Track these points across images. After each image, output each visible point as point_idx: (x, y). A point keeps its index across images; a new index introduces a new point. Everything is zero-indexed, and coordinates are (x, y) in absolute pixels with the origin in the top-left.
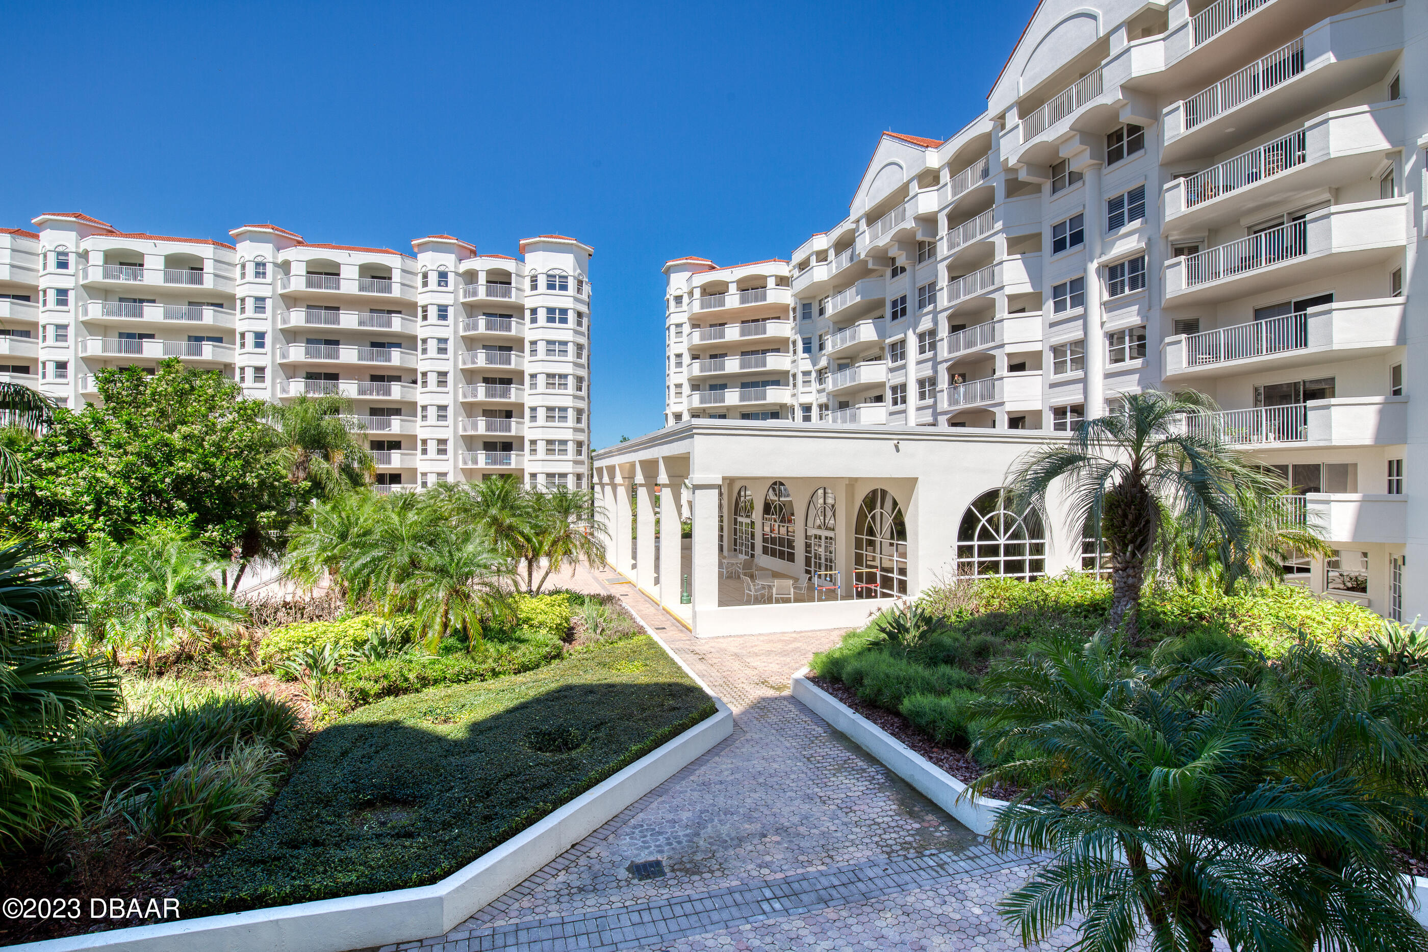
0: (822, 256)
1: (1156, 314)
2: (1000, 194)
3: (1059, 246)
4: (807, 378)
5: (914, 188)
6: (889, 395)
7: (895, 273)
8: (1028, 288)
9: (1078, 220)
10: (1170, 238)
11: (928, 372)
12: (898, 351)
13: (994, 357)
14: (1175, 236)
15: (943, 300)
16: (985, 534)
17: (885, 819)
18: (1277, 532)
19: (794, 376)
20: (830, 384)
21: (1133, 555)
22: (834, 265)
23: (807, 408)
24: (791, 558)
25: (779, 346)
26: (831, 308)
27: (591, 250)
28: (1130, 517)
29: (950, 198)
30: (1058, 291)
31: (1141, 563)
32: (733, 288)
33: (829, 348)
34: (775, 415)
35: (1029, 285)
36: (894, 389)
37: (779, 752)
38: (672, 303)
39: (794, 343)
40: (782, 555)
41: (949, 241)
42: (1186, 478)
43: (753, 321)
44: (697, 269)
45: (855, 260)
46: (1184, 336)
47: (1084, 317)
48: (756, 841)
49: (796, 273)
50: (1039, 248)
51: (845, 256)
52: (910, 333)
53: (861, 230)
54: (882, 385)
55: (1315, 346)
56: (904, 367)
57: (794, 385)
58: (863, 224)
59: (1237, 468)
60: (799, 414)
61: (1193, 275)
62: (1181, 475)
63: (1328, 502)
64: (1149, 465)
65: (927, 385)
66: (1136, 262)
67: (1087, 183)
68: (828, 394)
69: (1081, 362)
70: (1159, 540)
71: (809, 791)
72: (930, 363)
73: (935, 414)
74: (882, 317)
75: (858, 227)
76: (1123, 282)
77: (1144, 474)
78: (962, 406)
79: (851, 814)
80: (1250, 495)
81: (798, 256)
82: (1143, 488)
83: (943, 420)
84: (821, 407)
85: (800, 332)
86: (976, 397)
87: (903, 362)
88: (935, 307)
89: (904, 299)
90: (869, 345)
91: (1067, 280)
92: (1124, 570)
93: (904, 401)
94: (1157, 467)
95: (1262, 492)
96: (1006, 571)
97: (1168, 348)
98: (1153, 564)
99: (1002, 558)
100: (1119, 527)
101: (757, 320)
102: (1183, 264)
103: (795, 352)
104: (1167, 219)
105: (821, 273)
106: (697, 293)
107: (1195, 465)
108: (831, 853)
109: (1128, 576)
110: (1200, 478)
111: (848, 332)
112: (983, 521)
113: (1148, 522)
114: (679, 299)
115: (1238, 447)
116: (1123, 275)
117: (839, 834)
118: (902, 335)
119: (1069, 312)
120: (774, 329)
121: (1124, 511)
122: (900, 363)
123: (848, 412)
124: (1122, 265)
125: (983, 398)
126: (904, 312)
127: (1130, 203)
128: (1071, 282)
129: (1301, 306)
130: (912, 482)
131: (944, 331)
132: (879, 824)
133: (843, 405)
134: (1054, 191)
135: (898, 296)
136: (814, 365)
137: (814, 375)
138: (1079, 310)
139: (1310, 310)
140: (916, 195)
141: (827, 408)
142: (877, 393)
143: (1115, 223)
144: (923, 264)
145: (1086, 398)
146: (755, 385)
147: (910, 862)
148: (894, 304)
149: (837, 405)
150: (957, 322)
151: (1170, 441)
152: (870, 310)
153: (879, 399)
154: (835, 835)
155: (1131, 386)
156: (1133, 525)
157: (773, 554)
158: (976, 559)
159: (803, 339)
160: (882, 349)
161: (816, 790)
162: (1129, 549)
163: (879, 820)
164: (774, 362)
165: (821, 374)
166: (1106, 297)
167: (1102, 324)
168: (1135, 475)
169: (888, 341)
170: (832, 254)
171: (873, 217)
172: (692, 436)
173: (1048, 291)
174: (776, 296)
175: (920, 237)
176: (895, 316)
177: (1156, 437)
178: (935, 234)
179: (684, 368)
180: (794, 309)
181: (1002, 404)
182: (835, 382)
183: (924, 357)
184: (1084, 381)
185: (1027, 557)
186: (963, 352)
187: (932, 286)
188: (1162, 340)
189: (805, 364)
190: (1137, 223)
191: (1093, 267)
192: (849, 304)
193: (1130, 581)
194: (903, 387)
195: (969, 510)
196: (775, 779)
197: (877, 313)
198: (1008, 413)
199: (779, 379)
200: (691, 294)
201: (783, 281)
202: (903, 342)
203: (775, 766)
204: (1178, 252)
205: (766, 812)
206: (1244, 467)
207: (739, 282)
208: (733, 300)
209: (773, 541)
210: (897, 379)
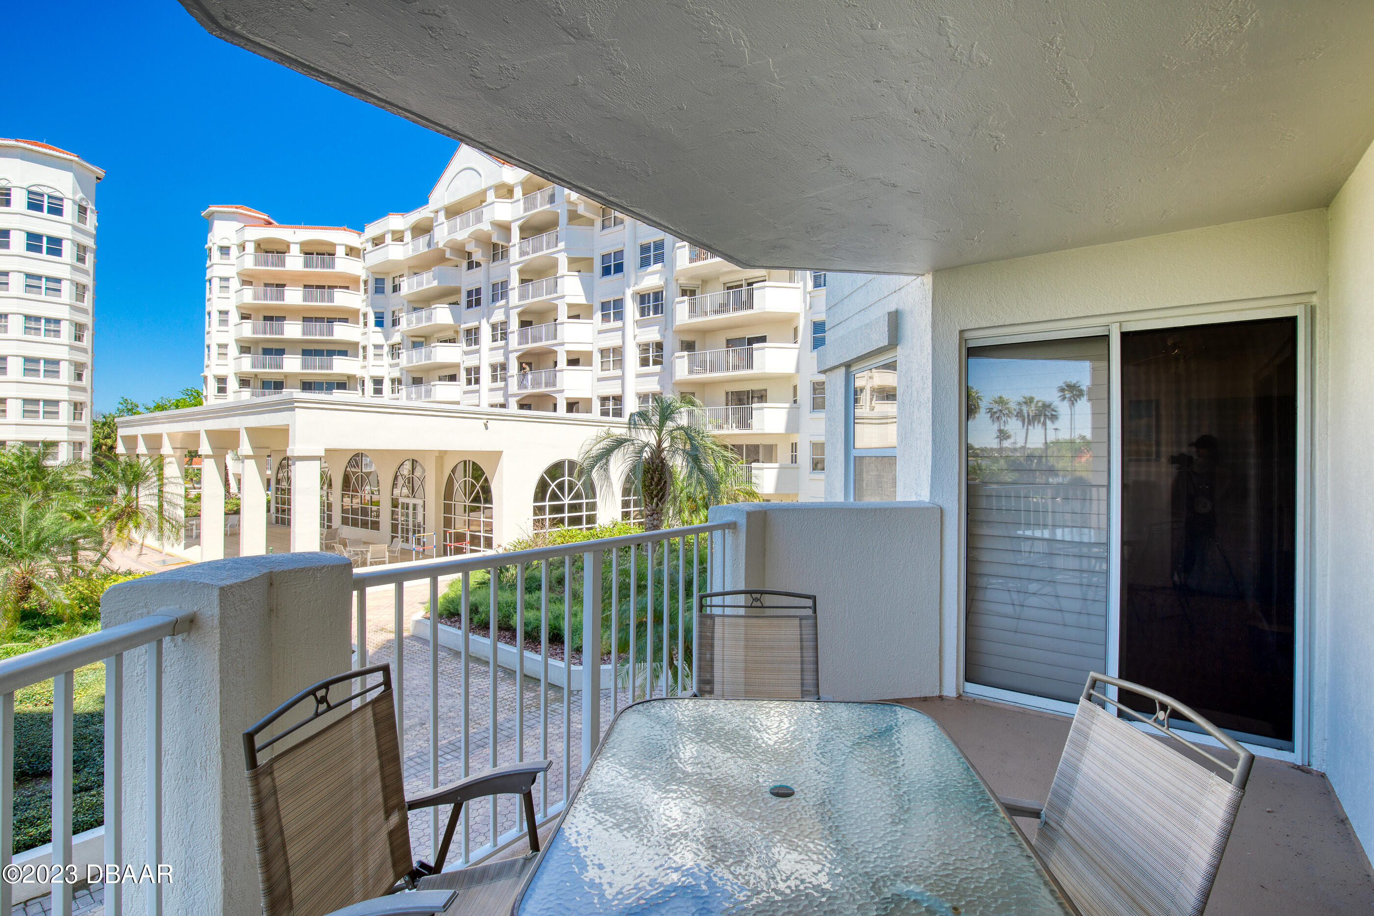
0: (398, 237)
1: (669, 333)
2: (563, 219)
3: (606, 271)
4: (378, 352)
5: (491, 196)
6: (463, 375)
7: (470, 266)
8: (582, 300)
9: (619, 254)
10: (679, 282)
11: (499, 358)
12: (472, 335)
13: (556, 352)
14: (682, 281)
15: (514, 297)
16: (554, 497)
17: (511, 696)
18: (735, 488)
19: (364, 348)
20: (405, 359)
21: (657, 505)
22: (410, 246)
23: (378, 382)
24: (375, 526)
25: (347, 316)
26: (408, 287)
27: (101, 173)
28: (655, 479)
29: (521, 213)
30: (604, 306)
31: (662, 510)
32: (295, 250)
33: (403, 325)
34: (342, 386)
35: (584, 298)
36: (468, 371)
37: (415, 673)
38: (216, 255)
39: (365, 315)
40: (365, 525)
41: (520, 248)
42: (687, 453)
43: (318, 287)
44: (251, 222)
45: (432, 248)
46: (686, 353)
47: (622, 329)
48: (418, 728)
49: (369, 247)
50: (591, 270)
51: (423, 241)
52: (484, 322)
53: (440, 221)
54: (457, 366)
55: (756, 370)
56: (477, 351)
57: (365, 357)
58: (442, 216)
59: (714, 447)
60: (369, 386)
61: (693, 311)
62: (684, 451)
63: (762, 469)
64: (666, 445)
65: (499, 370)
66: (658, 295)
67: (626, 228)
68: (402, 369)
69: (619, 363)
70: (672, 495)
71: (448, 692)
72: (502, 351)
73: (507, 396)
74: (456, 303)
75: (436, 217)
76: (649, 307)
77: (663, 450)
78: (530, 391)
79: (486, 698)
80: (721, 464)
81: (373, 230)
82: (662, 461)
83: (513, 403)
84: (393, 381)
85: (373, 306)
86: (541, 383)
87: (477, 347)
88: (508, 302)
89: (478, 291)
90: (444, 328)
91: (612, 299)
92: (652, 515)
93: (477, 381)
94: (671, 446)
95: (727, 462)
96: (569, 525)
97: (677, 361)
98: (668, 512)
99: (566, 515)
100: (649, 487)
101: (323, 287)
102: (686, 302)
103: (366, 324)
104: (678, 269)
105: (396, 252)
106: (250, 248)
107: (692, 445)
108: (478, 722)
109: (654, 519)
110: (694, 453)
111: (424, 313)
112: (553, 485)
113: (665, 482)
114: (225, 250)
115: (716, 432)
116: (649, 302)
117: (480, 711)
118: (477, 323)
119: (613, 324)
120: (342, 299)
121: (652, 475)
122: (474, 347)
123: (423, 388)
124: (649, 295)
125: (547, 385)
126: (478, 303)
127: (655, 250)
128: (614, 301)
129: (751, 341)
130: (496, 456)
131: (514, 325)
132: (506, 699)
133: (417, 381)
134: (604, 227)
135: (473, 287)
136: (387, 339)
137: (386, 349)
138: (619, 324)
139: (755, 346)
140: (493, 203)
141: (400, 382)
142: (451, 372)
143: (645, 263)
144: (496, 263)
145: (623, 391)
146: (318, 353)
147: (533, 714)
148: (470, 293)
149: (410, 381)
150: (526, 318)
151: (678, 429)
152: (446, 295)
153: (453, 378)
154: (477, 711)
155: (652, 386)
156: (657, 485)
157: (355, 523)
158: (547, 516)
159: (375, 313)
160: (457, 332)
161: (454, 690)
162: (655, 501)
163: (507, 697)
164: (342, 332)
165: (395, 350)
166: (638, 316)
167: (635, 336)
168: (658, 450)
169: (463, 326)
170: (408, 236)
171: (452, 212)
172: (293, 409)
173: (597, 306)
174: (343, 265)
175: (495, 239)
176: (469, 305)
177: (670, 425)
178: (509, 241)
179: (231, 327)
180: (366, 282)
181: (562, 391)
182: (410, 360)
183: (496, 344)
184: (622, 378)
185: (584, 513)
186: (530, 345)
187: (505, 284)
188: (673, 354)
189: (375, 336)
190: (659, 266)
191: (629, 292)
192: (425, 287)
193: (655, 522)
194: (477, 370)
195: (542, 478)
196: (418, 690)
197: (453, 299)
198: (567, 399)
199: (345, 350)
200: (242, 247)
201: (352, 252)
202: (477, 329)
203: (415, 682)
204: (684, 293)
205: (419, 710)
206: (718, 446)
207: (303, 244)
208: (294, 262)
209: (354, 511)
210: (471, 362)
